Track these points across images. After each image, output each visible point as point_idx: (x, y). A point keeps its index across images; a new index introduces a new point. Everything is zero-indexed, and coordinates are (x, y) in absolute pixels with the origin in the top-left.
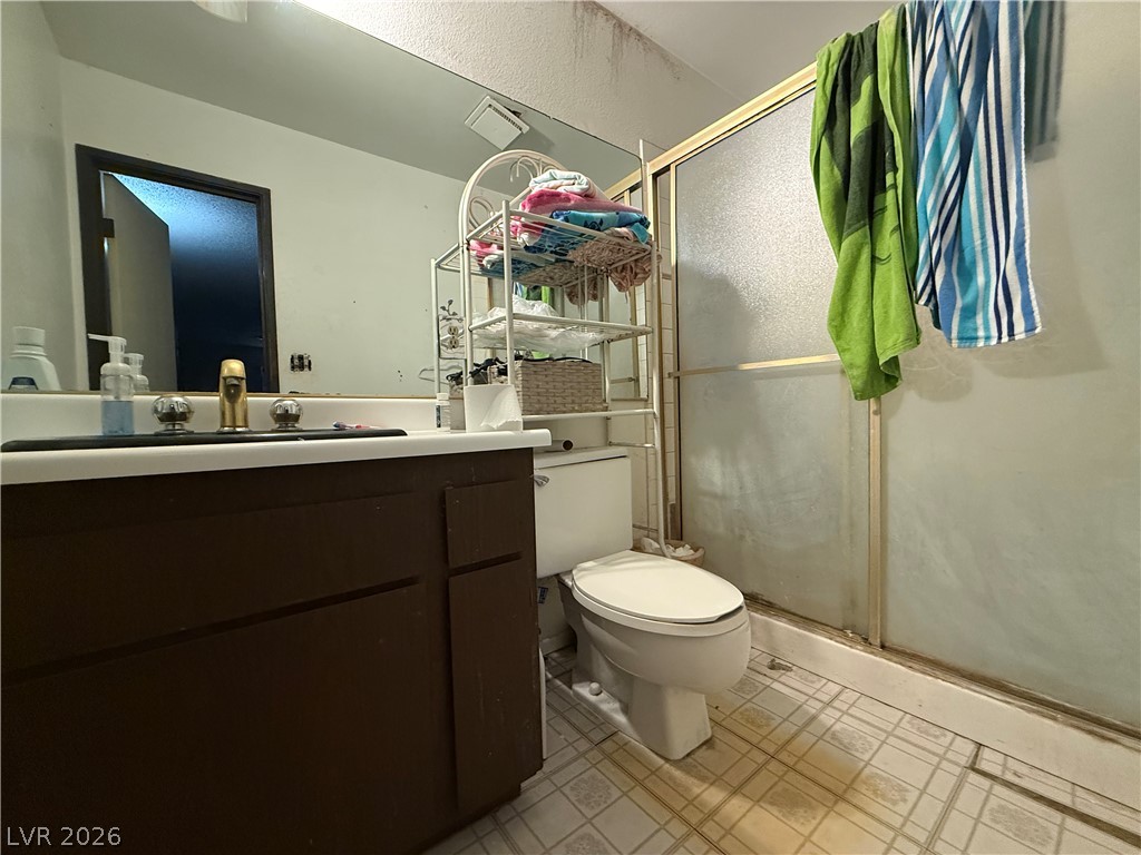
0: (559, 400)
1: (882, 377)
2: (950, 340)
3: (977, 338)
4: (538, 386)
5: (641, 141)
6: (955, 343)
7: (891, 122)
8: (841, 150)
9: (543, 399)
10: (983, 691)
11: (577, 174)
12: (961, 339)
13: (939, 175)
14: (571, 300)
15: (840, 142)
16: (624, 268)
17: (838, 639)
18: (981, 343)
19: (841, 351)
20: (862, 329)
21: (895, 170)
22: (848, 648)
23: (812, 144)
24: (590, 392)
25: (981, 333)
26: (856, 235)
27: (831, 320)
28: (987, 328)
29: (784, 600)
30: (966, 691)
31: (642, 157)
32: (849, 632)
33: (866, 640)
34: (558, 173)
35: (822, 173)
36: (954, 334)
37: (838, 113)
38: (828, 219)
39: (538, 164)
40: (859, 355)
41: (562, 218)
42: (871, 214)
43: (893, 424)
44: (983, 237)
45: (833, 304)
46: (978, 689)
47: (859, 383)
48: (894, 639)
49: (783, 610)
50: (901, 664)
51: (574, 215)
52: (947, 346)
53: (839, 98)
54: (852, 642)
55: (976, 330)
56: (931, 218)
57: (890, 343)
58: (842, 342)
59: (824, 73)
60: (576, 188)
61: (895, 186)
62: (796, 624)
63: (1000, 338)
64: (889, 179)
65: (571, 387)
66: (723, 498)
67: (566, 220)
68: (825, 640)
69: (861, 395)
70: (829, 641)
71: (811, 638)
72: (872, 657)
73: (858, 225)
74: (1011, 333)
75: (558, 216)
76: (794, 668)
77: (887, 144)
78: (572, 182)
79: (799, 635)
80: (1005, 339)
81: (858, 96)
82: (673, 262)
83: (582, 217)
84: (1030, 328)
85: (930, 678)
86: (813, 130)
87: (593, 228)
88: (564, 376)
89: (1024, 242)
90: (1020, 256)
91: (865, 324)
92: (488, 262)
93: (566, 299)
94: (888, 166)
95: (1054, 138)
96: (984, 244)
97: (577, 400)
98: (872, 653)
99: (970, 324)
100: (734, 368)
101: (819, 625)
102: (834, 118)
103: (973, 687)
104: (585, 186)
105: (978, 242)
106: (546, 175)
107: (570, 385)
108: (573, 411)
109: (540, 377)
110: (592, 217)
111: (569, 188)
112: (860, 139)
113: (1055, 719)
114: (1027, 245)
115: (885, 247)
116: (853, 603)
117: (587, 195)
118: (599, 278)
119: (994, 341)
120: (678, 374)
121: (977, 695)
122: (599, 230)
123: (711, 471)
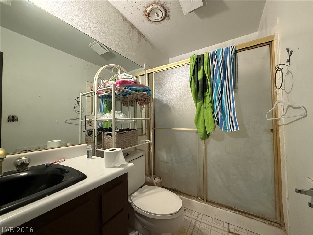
0: (127, 143)
1: (206, 135)
2: (222, 129)
3: (227, 130)
4: (121, 140)
5: (145, 64)
6: (223, 130)
7: (208, 78)
8: (196, 81)
9: (123, 144)
10: (229, 210)
11: (133, 76)
12: (224, 129)
13: (218, 92)
14: (124, 105)
15: (196, 79)
16: (141, 99)
17: (197, 200)
18: (228, 131)
19: (198, 128)
20: (202, 124)
21: (209, 88)
22: (199, 202)
23: (190, 78)
24: (135, 139)
25: (228, 129)
26: (201, 102)
27: (195, 121)
28: (229, 128)
29: (183, 190)
30: (225, 211)
31: (145, 68)
32: (199, 198)
33: (203, 200)
34: (127, 75)
35: (192, 85)
36: (223, 128)
37: (196, 72)
38: (194, 96)
39: (119, 69)
40: (202, 130)
41: (129, 89)
42: (203, 97)
43: (208, 146)
44: (226, 107)
45: (196, 117)
46: (227, 210)
47: (202, 137)
48: (210, 198)
49: (183, 193)
50: (211, 205)
51: (132, 88)
52: (221, 130)
53: (196, 69)
54: (200, 201)
55: (227, 128)
56: (217, 101)
57: (210, 129)
58: (198, 126)
59: (193, 62)
60: (132, 80)
61: (209, 92)
62: (186, 197)
63: (231, 130)
64: (208, 90)
65: (130, 139)
66: (167, 163)
67: (130, 89)
68: (194, 200)
69: (202, 139)
70: (195, 201)
71: (190, 200)
72: (205, 204)
73: (201, 100)
74: (233, 130)
75: (128, 88)
76: (187, 209)
77: (207, 82)
78: (131, 78)
79: (187, 200)
80: (232, 131)
81: (200, 69)
82: (153, 98)
83: (135, 89)
84: (237, 129)
85: (218, 208)
86: (190, 75)
87: (137, 92)
88: (128, 136)
89: (234, 110)
90: (234, 113)
91: (203, 122)
92: (101, 96)
93: (122, 105)
94: (207, 87)
95: (237, 89)
96: (226, 108)
97: (132, 142)
98: (205, 203)
99: (226, 126)
100: (170, 129)
101: (192, 197)
102: (195, 73)
103: (226, 209)
104: (135, 80)
105: (225, 108)
106: (123, 75)
107: (130, 138)
108: (131, 146)
109: (122, 137)
110: (137, 89)
111: (130, 80)
112: (201, 80)
113: (242, 215)
114: (235, 111)
115: (207, 105)
116: (200, 190)
117: (135, 82)
118: (134, 101)
119: (230, 131)
120: (154, 128)
121: (228, 211)
122: (138, 92)
123: (163, 155)
